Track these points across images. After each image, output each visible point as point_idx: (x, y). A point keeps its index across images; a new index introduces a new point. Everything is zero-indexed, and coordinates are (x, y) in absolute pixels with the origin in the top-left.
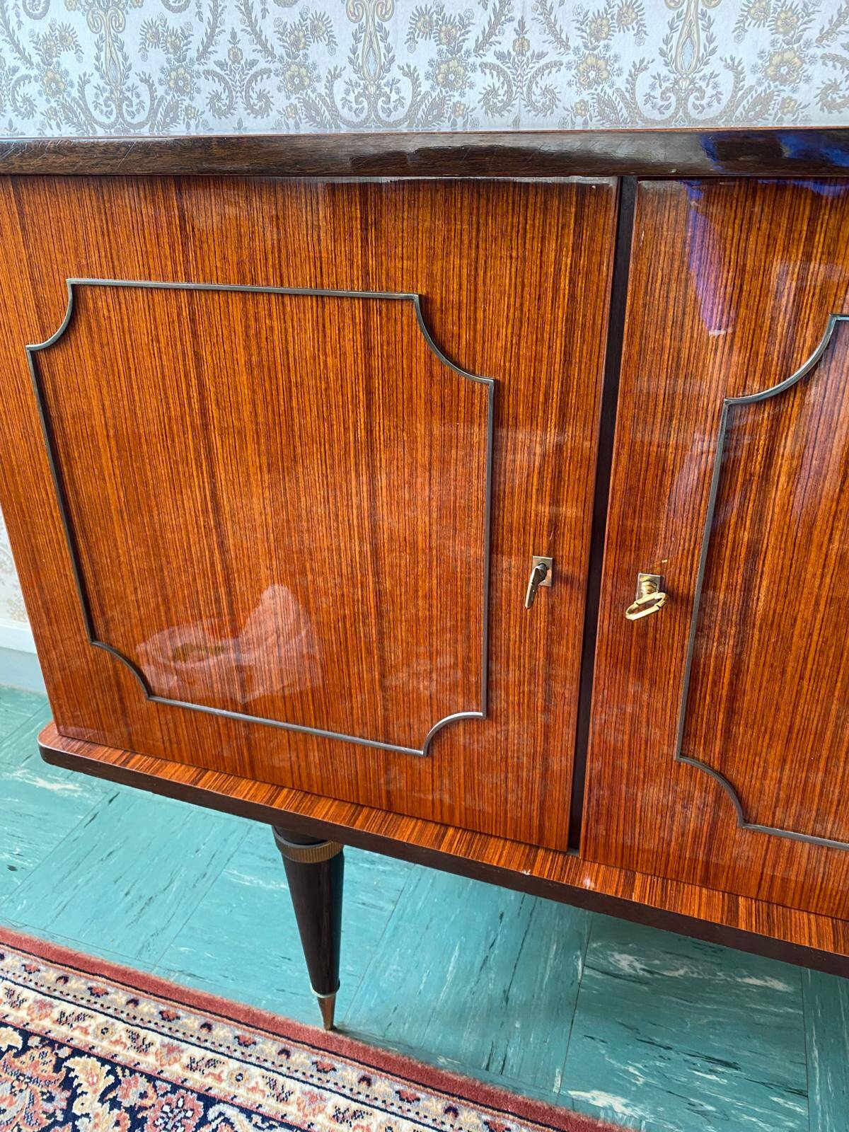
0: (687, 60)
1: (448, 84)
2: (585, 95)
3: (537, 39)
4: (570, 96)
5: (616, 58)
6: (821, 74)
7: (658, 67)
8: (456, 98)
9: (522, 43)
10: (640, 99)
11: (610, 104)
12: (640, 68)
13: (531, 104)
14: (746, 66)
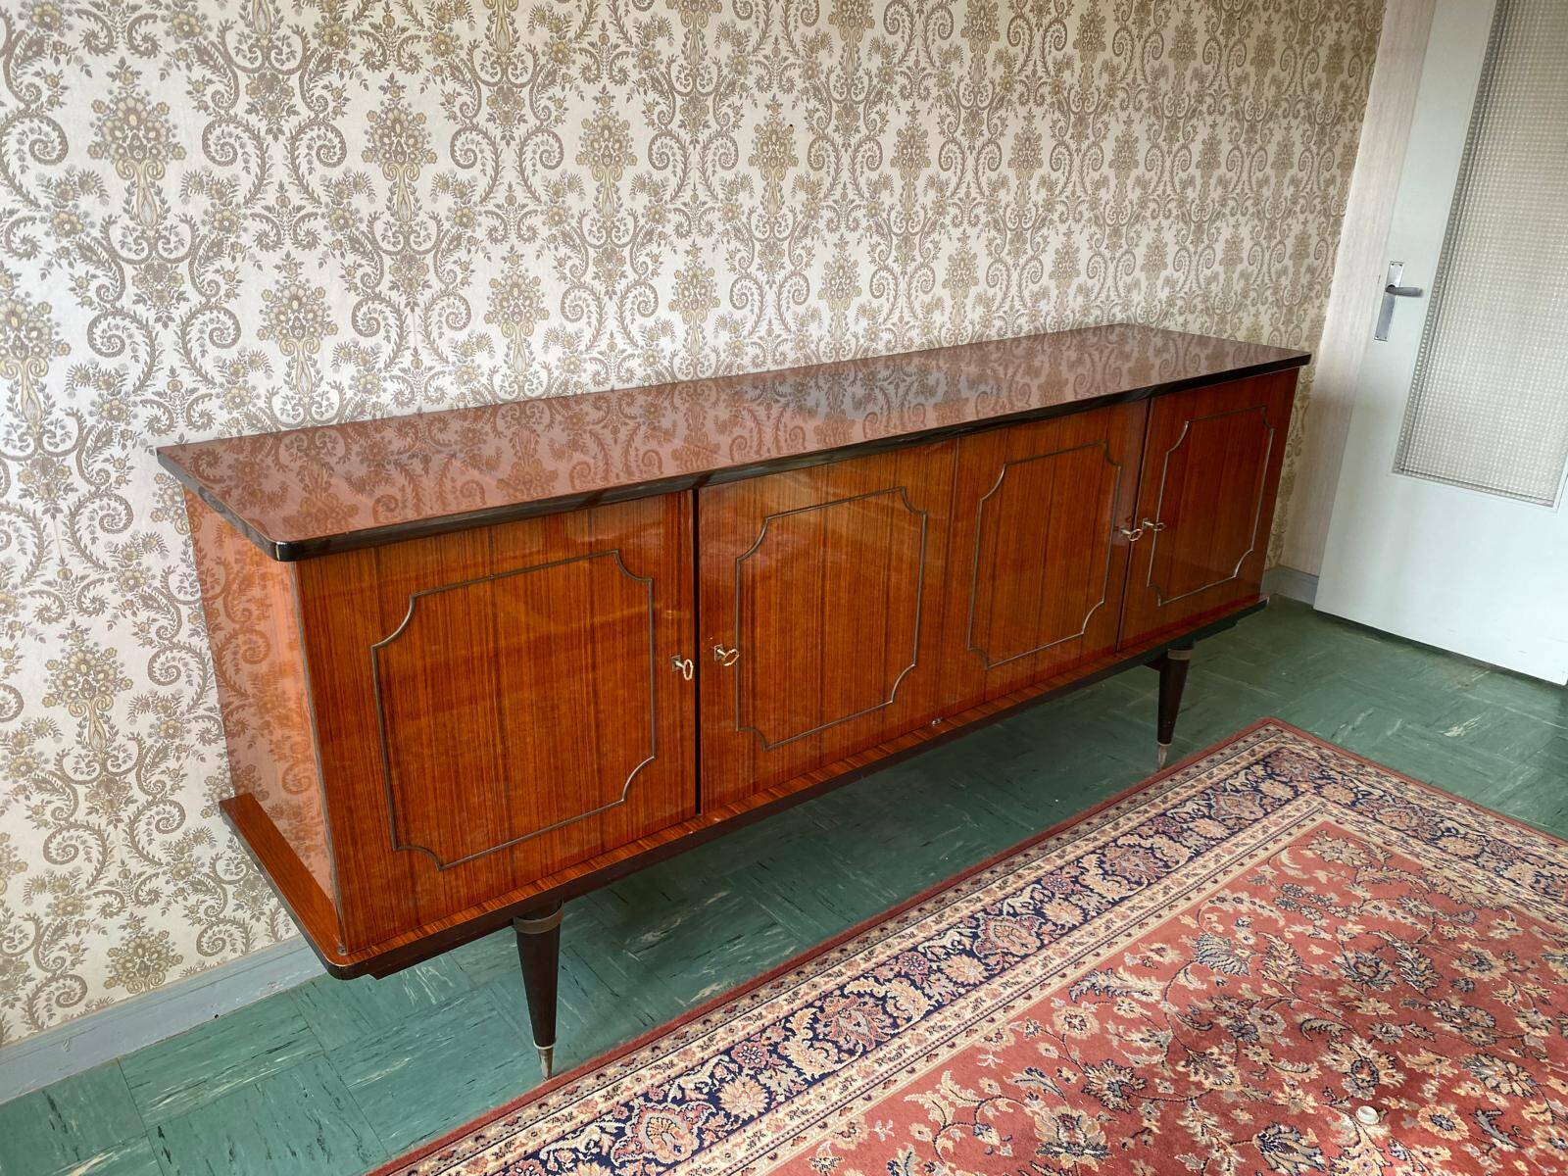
0: (520, 365)
1: (366, 391)
2: (463, 389)
3: (427, 358)
5: (479, 367)
6: (591, 368)
7: (504, 370)
8: (374, 399)
10: (497, 389)
11: (479, 393)
12: (494, 371)
13: (428, 398)
14: (552, 366)
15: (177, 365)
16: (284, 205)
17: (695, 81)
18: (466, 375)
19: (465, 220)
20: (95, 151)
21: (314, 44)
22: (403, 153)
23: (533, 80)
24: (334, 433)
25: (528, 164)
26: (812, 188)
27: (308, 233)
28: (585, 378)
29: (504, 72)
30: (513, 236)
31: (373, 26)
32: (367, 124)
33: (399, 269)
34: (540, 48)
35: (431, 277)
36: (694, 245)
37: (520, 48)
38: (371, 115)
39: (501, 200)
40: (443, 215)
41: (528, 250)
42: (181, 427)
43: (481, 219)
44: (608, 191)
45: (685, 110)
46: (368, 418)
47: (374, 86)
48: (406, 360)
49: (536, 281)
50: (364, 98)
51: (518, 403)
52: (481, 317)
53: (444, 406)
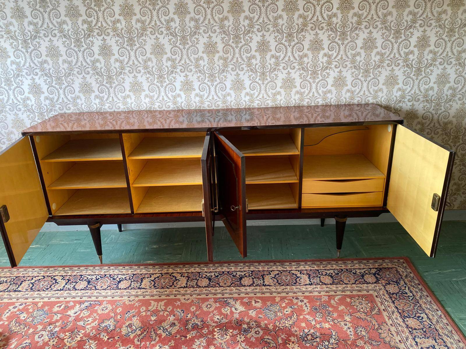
2: (124, 107)
4: (122, 107)
6: (158, 104)
9: (113, 100)
13: (116, 108)
15: (63, 97)
16: (82, 66)
17: (183, 33)
18: (125, 103)
19: (123, 68)
20: (47, 56)
21: (86, 32)
22: (107, 54)
23: (137, 35)
24: (96, 114)
25: (137, 55)
26: (225, 59)
27: (87, 71)
28: (156, 107)
29: (130, 34)
30: (135, 72)
31: (99, 27)
32: (99, 48)
33: (107, 79)
34: (139, 28)
35: (115, 81)
36: (186, 74)
37: (134, 28)
38: (99, 46)
39: (131, 64)
40: (117, 67)
41: (139, 75)
42: (65, 109)
43: (127, 68)
44: (160, 61)
45: (181, 40)
46: (103, 111)
47: (99, 40)
48: (111, 99)
49: (141, 83)
50: (98, 42)
51: (139, 111)
52: (128, 90)
53: (120, 110)
